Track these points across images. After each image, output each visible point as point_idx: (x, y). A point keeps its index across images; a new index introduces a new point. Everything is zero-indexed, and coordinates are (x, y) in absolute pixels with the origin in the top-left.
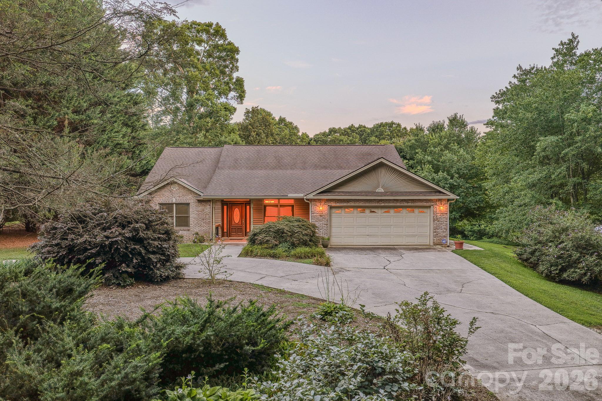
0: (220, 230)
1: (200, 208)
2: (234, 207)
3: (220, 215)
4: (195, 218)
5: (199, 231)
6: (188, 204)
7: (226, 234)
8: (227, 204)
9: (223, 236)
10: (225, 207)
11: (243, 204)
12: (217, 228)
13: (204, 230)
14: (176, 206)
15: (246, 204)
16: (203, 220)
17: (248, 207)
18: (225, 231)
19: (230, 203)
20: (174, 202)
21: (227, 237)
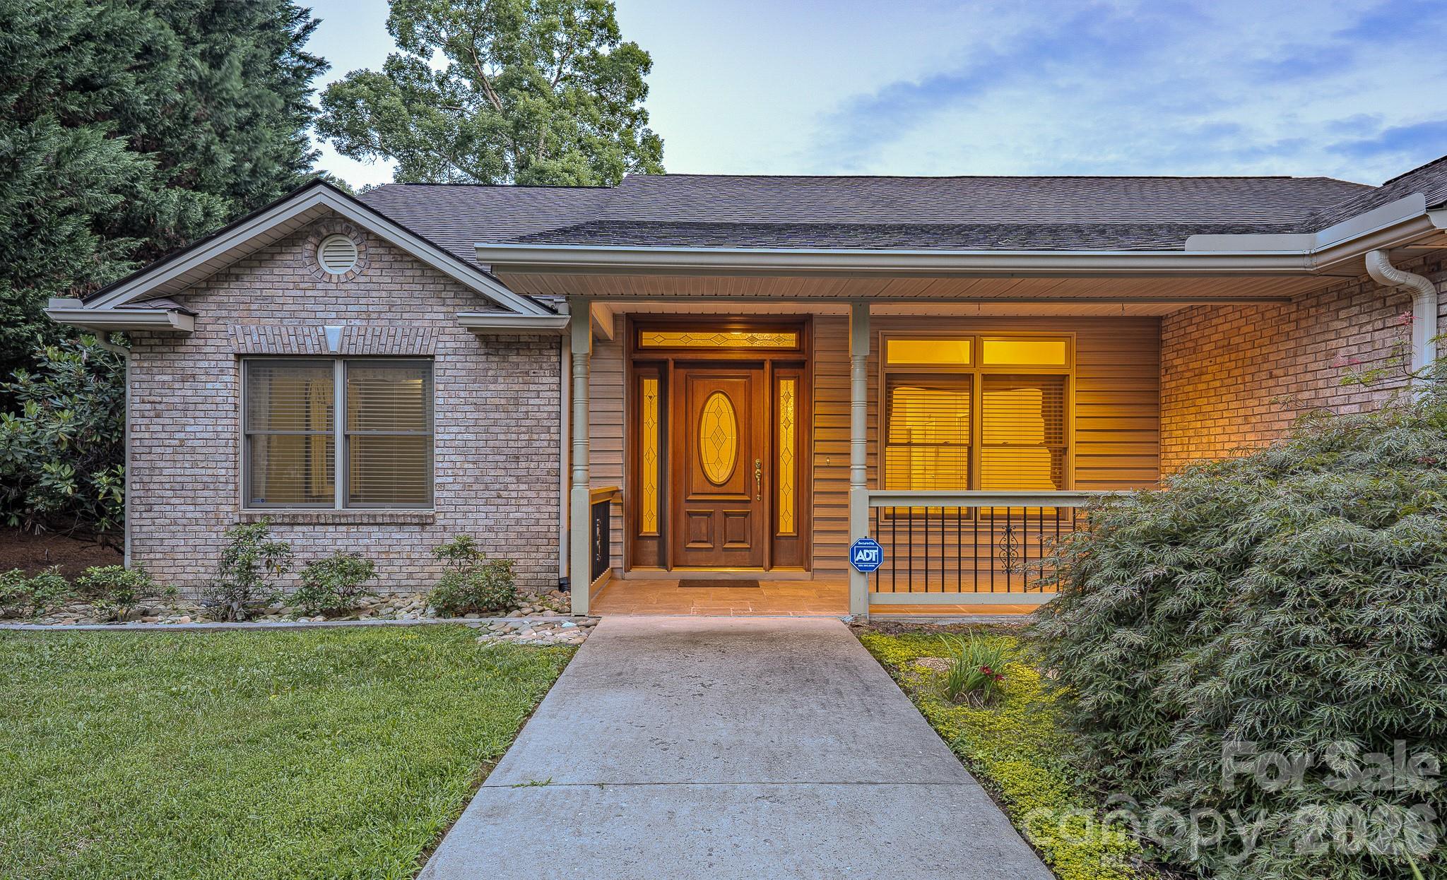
0: (617, 524)
1: (499, 388)
2: (700, 387)
3: (619, 432)
4: (462, 450)
5: (489, 529)
6: (422, 364)
7: (652, 546)
8: (665, 362)
9: (634, 560)
10: (651, 387)
11: (759, 365)
12: (600, 511)
13: (518, 521)
14: (347, 375)
15: (775, 364)
16: (517, 458)
17: (787, 388)
18: (650, 526)
19: (678, 364)
20: (334, 347)
21: (662, 563)
